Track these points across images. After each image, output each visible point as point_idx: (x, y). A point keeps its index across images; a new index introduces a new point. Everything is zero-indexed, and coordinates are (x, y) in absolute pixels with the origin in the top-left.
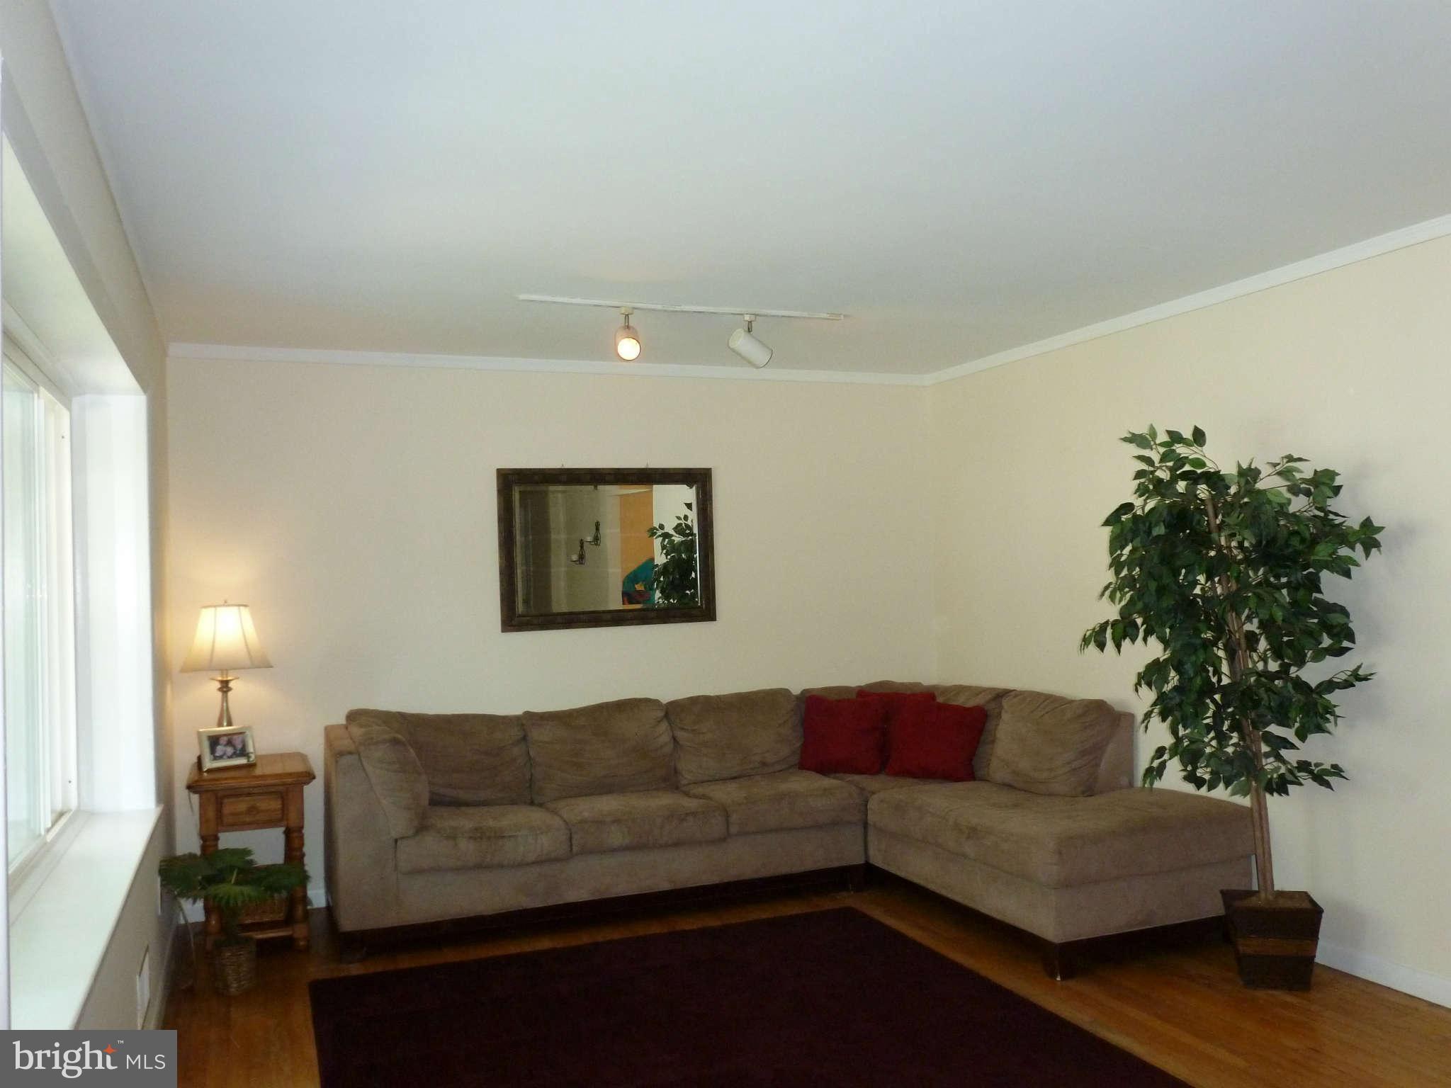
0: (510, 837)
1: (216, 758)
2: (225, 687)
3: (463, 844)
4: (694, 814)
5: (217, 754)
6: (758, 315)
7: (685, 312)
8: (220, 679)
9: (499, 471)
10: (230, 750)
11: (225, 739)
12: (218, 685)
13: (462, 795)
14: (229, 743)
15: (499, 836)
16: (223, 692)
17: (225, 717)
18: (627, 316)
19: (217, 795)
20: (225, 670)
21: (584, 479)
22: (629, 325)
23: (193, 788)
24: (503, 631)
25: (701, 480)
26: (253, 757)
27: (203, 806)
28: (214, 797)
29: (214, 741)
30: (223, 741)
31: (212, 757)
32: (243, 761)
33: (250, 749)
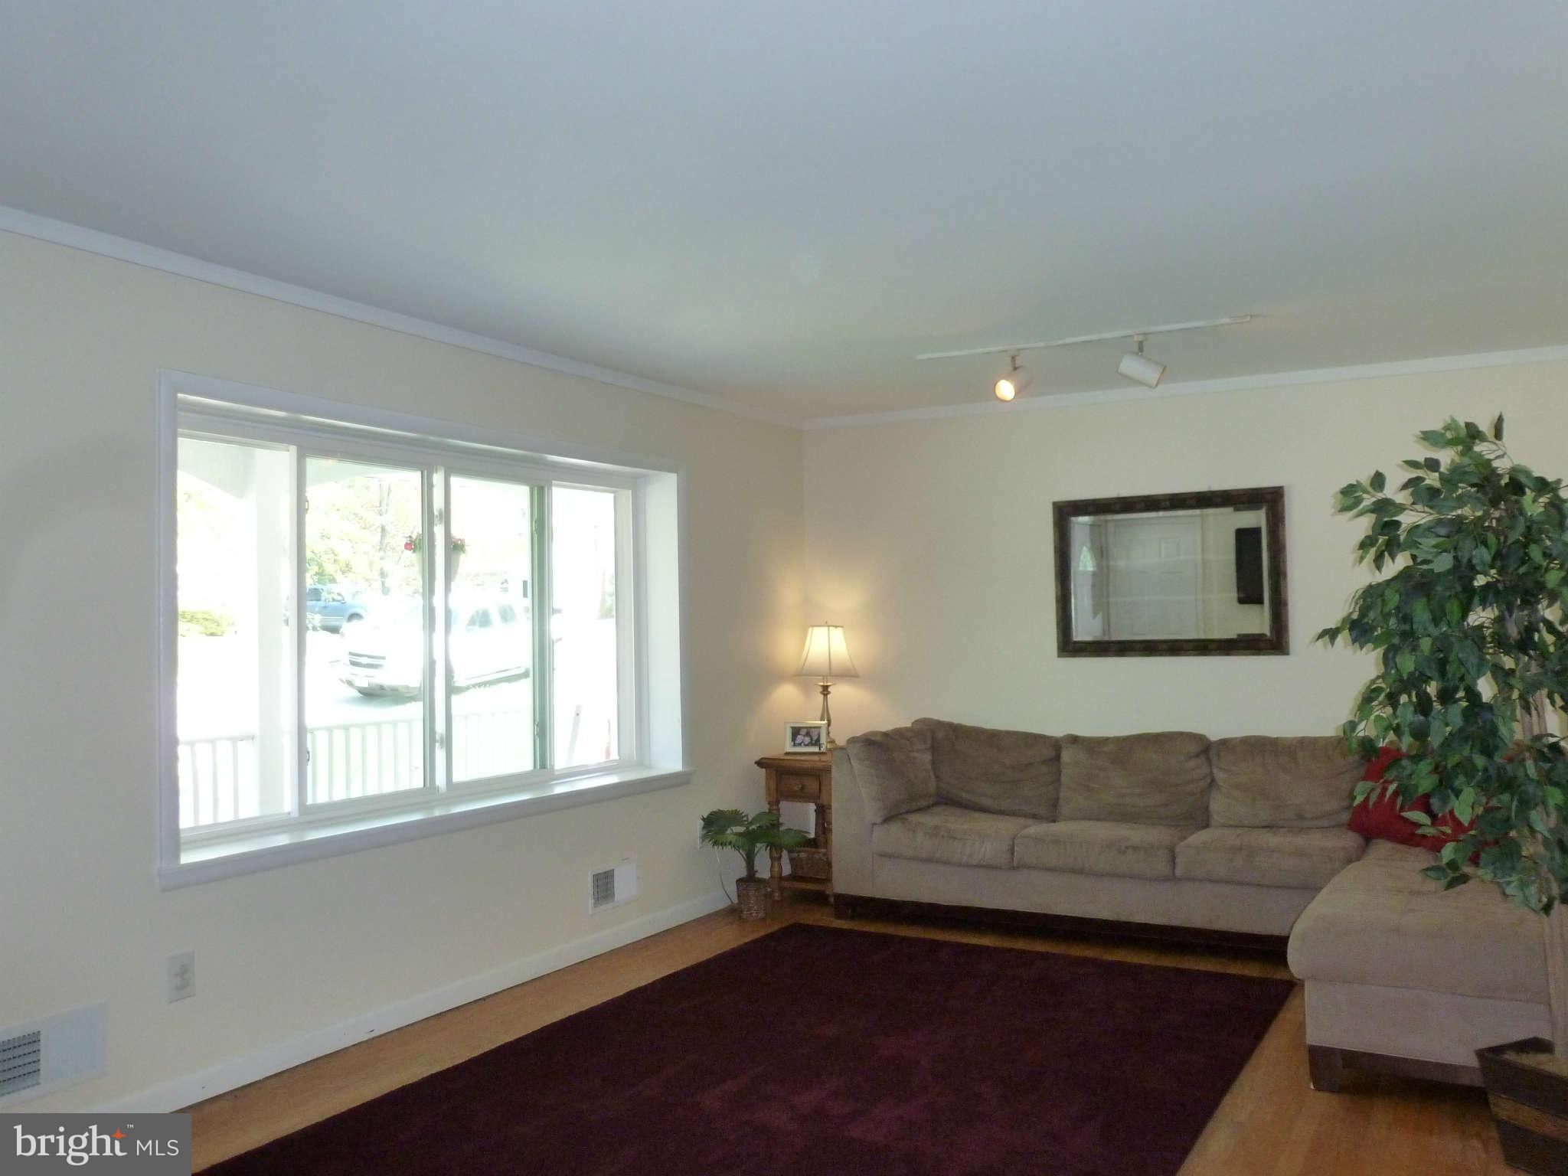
0: (960, 839)
1: (795, 745)
2: (825, 690)
3: (919, 836)
4: (1135, 848)
5: (796, 742)
6: (1147, 334)
7: (1070, 344)
8: (822, 684)
9: (1055, 504)
10: (807, 740)
11: (805, 730)
12: (821, 689)
13: (986, 802)
14: (808, 734)
15: (953, 837)
16: (824, 695)
17: (826, 714)
18: (1013, 358)
19: (777, 771)
20: (824, 676)
21: (1138, 506)
22: (1017, 366)
23: (760, 763)
24: (1059, 656)
25: (1270, 500)
26: (824, 747)
27: (768, 779)
28: (775, 772)
29: (796, 731)
30: (803, 732)
31: (793, 743)
32: (816, 749)
33: (823, 740)
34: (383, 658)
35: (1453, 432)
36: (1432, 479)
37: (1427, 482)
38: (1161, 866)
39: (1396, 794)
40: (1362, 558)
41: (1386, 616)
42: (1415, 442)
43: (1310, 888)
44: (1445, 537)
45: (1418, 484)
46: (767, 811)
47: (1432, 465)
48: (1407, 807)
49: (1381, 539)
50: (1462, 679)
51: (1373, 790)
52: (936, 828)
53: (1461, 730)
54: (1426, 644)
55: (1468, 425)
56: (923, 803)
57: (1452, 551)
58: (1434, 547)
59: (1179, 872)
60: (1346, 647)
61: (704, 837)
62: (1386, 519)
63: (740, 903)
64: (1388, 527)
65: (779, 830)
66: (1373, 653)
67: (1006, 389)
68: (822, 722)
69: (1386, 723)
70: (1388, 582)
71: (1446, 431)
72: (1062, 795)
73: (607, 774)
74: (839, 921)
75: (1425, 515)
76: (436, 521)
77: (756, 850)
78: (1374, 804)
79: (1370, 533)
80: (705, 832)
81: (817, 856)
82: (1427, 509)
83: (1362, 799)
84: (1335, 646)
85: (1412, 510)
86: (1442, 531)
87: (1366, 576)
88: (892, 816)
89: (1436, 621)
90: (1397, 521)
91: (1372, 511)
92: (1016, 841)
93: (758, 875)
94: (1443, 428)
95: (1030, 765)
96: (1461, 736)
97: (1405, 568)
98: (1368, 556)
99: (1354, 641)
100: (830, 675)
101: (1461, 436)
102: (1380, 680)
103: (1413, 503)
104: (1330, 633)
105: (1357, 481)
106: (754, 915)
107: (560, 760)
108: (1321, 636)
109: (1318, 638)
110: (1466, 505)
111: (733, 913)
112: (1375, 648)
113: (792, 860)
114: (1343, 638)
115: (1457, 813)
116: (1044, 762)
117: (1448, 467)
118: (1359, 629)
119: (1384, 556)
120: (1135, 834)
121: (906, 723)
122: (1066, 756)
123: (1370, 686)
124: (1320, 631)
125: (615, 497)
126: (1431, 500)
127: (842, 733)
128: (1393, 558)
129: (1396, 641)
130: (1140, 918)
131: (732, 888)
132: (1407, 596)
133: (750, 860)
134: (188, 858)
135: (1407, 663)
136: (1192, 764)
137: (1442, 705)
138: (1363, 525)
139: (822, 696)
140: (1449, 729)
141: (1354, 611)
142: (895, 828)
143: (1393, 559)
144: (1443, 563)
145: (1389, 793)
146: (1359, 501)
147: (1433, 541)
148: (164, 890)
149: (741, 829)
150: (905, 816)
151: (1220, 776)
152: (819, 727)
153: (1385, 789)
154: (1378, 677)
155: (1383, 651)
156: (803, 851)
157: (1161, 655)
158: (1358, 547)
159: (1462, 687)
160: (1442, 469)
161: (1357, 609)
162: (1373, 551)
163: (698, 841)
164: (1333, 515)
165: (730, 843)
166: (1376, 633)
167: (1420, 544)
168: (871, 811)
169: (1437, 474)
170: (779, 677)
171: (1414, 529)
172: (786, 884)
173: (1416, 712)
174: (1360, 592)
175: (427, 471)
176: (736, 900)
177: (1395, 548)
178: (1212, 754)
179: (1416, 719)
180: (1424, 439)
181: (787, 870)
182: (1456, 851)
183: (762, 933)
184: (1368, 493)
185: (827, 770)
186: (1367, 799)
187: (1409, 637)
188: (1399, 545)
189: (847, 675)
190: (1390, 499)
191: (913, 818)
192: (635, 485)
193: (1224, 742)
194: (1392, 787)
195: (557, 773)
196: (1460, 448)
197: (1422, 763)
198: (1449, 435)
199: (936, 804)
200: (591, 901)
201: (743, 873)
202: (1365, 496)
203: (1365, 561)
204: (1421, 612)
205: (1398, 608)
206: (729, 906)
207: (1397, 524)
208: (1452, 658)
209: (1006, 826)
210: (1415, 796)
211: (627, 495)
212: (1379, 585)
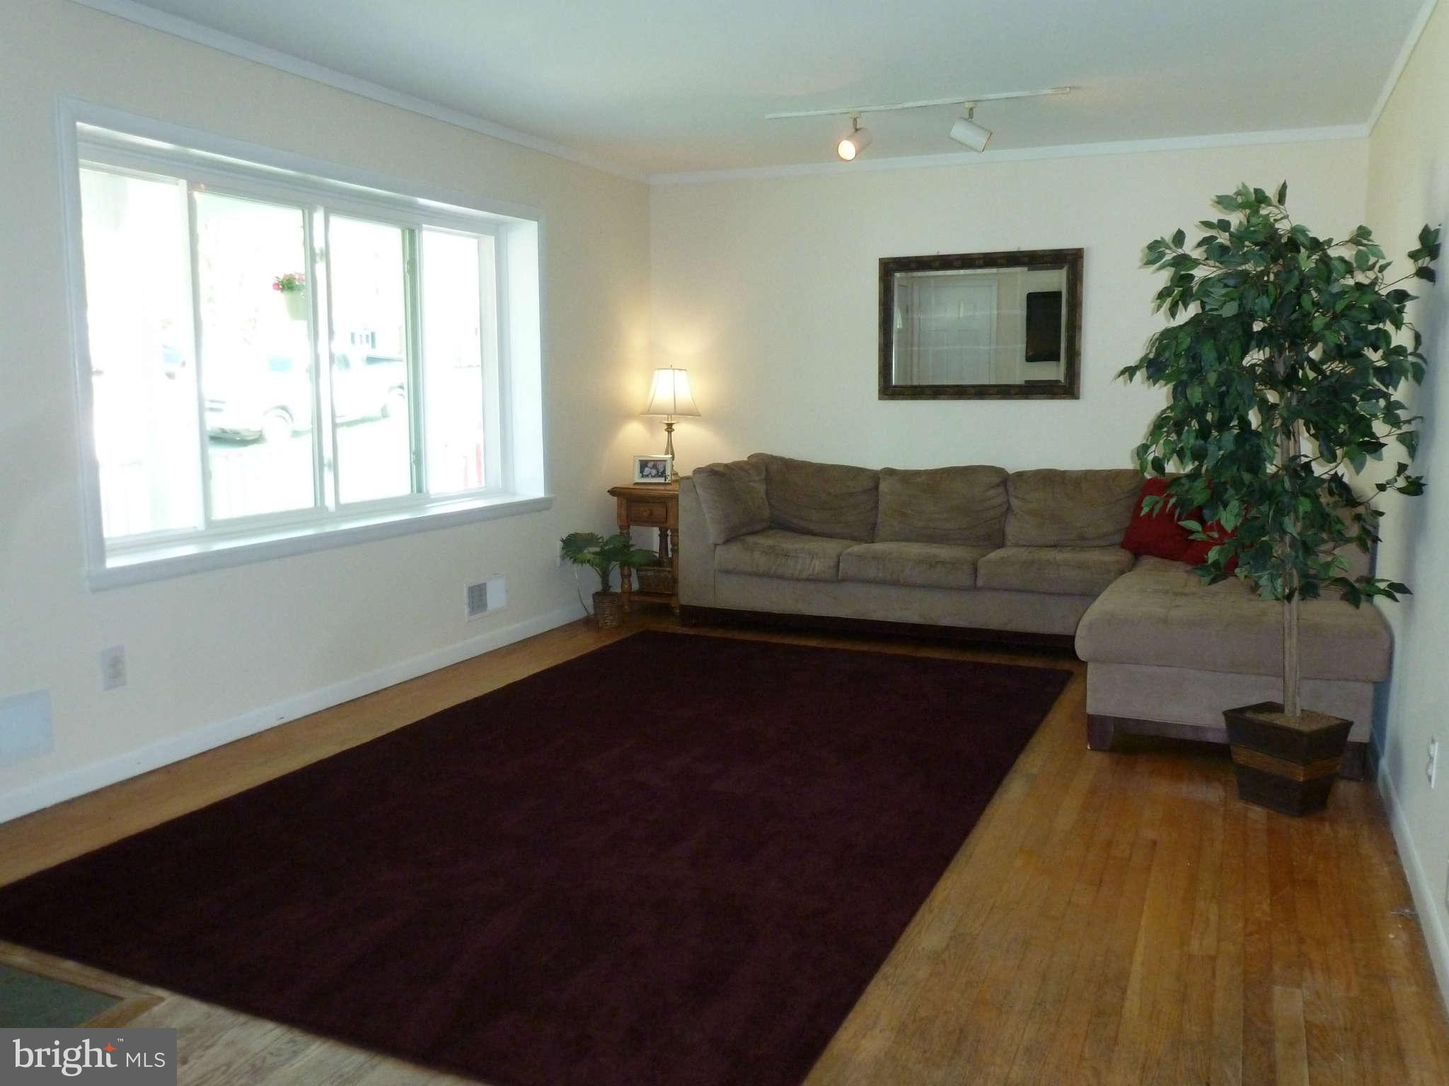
0: (792, 556)
1: (643, 476)
2: (670, 428)
3: (757, 555)
4: (943, 563)
5: (644, 474)
6: (978, 101)
7: (907, 108)
8: (667, 422)
9: (881, 260)
10: (654, 472)
11: (652, 463)
12: (666, 427)
13: (812, 527)
14: (655, 467)
15: (786, 555)
16: (669, 432)
17: (670, 449)
18: (855, 120)
19: (628, 499)
20: (668, 415)
21: (956, 264)
22: (858, 127)
23: (613, 492)
24: (880, 399)
25: (1070, 261)
26: (669, 478)
27: (620, 506)
28: (625, 501)
29: (644, 464)
30: (650, 465)
31: (641, 475)
32: (662, 480)
33: (668, 472)
34: (223, 402)
35: (1243, 197)
36: (1223, 239)
37: (1219, 240)
38: (964, 578)
39: (1175, 506)
40: (1159, 307)
41: (1178, 356)
42: (1212, 205)
43: (1090, 594)
44: (1233, 287)
45: (1211, 243)
46: (618, 534)
47: (1224, 225)
48: (1183, 517)
49: (1177, 291)
50: (1237, 409)
51: (1157, 502)
52: (772, 547)
53: (1232, 453)
54: (1212, 378)
55: (1256, 191)
56: (758, 527)
57: (1238, 300)
58: (1223, 296)
59: (980, 583)
60: (1143, 383)
61: (563, 558)
62: (1182, 273)
63: (595, 614)
64: (1182, 280)
65: (629, 550)
66: (1165, 388)
67: (847, 149)
68: (667, 456)
69: (1173, 446)
70: (1181, 327)
71: (1237, 196)
72: (879, 520)
73: (475, 500)
74: (684, 629)
75: (1215, 269)
76: (318, 259)
77: (611, 568)
78: (1157, 515)
79: (1169, 284)
80: (564, 552)
81: (662, 575)
82: (1217, 264)
83: (1147, 511)
84: (1133, 382)
85: (1205, 265)
86: (1231, 282)
87: (1162, 322)
88: (733, 536)
89: (1220, 359)
90: (1192, 275)
91: (1172, 265)
92: (841, 558)
93: (612, 590)
94: (1235, 193)
95: (851, 494)
96: (1230, 458)
97: (1196, 315)
98: (1165, 305)
99: (1149, 378)
100: (675, 413)
101: (1250, 200)
102: (1169, 411)
103: (1207, 259)
104: (1131, 371)
105: (1162, 238)
106: (609, 624)
107: (434, 486)
108: (1122, 373)
109: (1119, 376)
110: (1250, 262)
111: (588, 623)
112: (1165, 385)
113: (639, 578)
114: (1140, 376)
115: (1223, 522)
116: (864, 492)
117: (1237, 228)
118: (1154, 367)
119: (1178, 306)
120: (943, 552)
121: (743, 457)
122: (884, 487)
123: (1162, 414)
124: (1122, 368)
125: (478, 242)
126: (1221, 256)
127: (684, 466)
128: (1186, 307)
129: (1185, 377)
130: (946, 621)
131: (589, 602)
132: (1197, 339)
133: (605, 576)
134: (112, 563)
135: (1195, 394)
136: (992, 493)
137: (1219, 432)
138: (1163, 278)
139: (667, 433)
140: (1221, 452)
141: (1151, 352)
142: (735, 548)
143: (1186, 309)
144: (1230, 310)
145: (1170, 505)
146: (1162, 255)
147: (1224, 291)
148: (95, 590)
149: (597, 549)
150: (743, 537)
151: (1015, 503)
152: (665, 461)
153: (1166, 503)
154: (1168, 408)
155: (1172, 387)
156: (650, 570)
157: (969, 399)
158: (1156, 297)
159: (1236, 416)
160: (1232, 230)
161: (1154, 350)
162: (1169, 300)
163: (558, 559)
164: (1140, 268)
165: (589, 561)
166: (1167, 372)
167: (1212, 293)
168: (713, 533)
169: (1227, 234)
170: (629, 416)
171: (1205, 281)
172: (636, 598)
173: (1197, 438)
174: (1157, 336)
175: (308, 210)
176: (592, 611)
177: (1188, 298)
178: (1009, 484)
179: (1197, 443)
180: (1218, 203)
181: (635, 586)
182: (1220, 553)
183: (616, 639)
184: (1170, 249)
185: (675, 498)
186: (1152, 510)
187: (1196, 373)
188: (1192, 295)
189: (691, 414)
190: (1188, 255)
191: (751, 540)
192: (496, 230)
193: (1020, 475)
194: (1173, 501)
195: (433, 497)
196: (1248, 211)
197: (1198, 481)
198: (1240, 200)
199: (770, 528)
200: (466, 610)
201: (597, 587)
202: (1167, 251)
203: (1162, 309)
204: (1208, 353)
205: (1189, 349)
206: (587, 617)
207: (1192, 277)
208: (1232, 390)
209: (831, 547)
210: (1191, 508)
211: (490, 241)
212: (1174, 329)
